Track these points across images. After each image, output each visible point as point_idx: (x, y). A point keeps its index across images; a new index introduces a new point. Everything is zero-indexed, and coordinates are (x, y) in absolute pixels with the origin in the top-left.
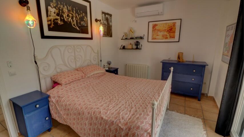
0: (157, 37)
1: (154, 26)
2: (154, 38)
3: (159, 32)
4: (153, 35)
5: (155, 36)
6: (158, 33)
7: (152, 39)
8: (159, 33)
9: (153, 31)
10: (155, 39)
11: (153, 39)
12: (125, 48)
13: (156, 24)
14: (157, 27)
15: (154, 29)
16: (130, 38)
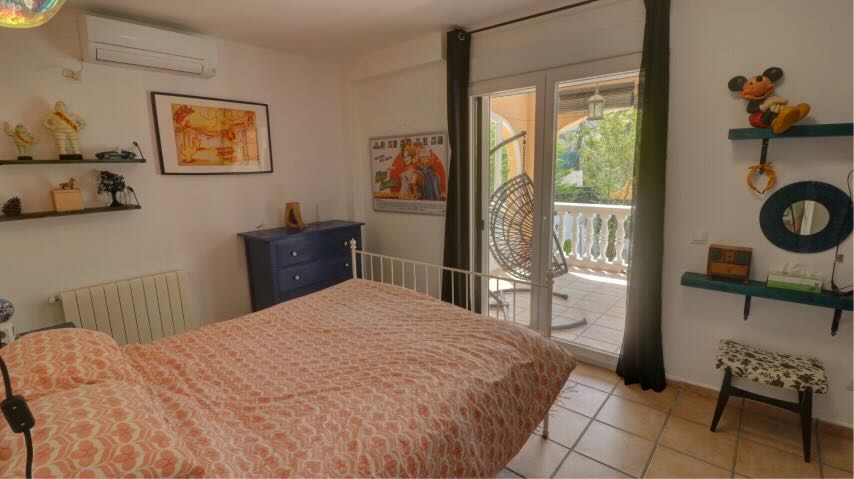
0: (199, 156)
1: (180, 114)
2: (189, 159)
3: (203, 139)
4: (181, 149)
5: (189, 153)
6: (200, 141)
7: (180, 164)
8: (205, 142)
9: (177, 131)
10: (193, 161)
11: (184, 162)
12: (25, 210)
13: (186, 107)
14: (191, 119)
15: (183, 124)
16: (57, 158)
